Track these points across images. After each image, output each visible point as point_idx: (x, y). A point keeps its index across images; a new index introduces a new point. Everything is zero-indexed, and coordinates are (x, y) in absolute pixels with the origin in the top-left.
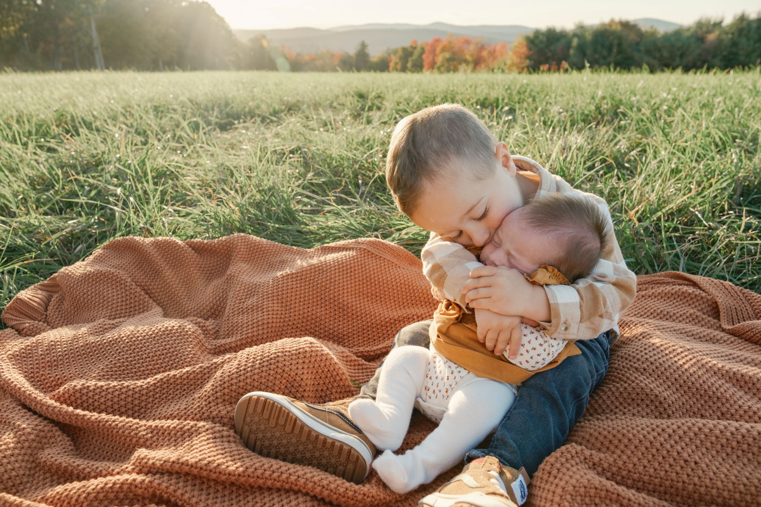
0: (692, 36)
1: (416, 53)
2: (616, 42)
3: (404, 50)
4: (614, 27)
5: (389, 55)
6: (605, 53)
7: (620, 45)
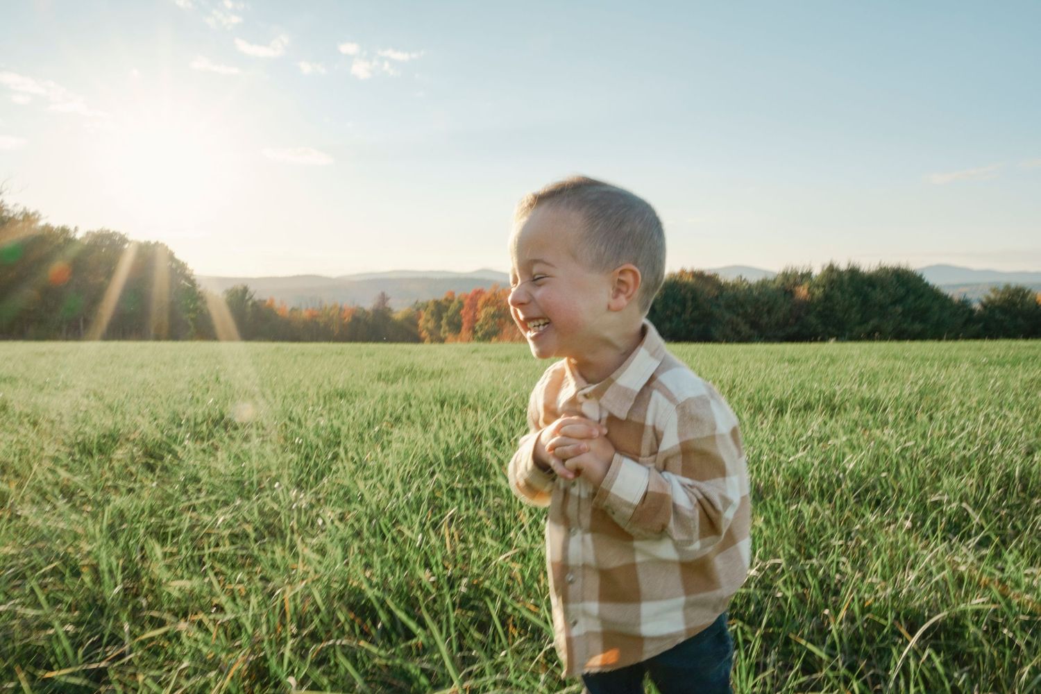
0: (778, 289)
1: (453, 307)
2: (689, 295)
3: (437, 304)
4: (685, 279)
5: (418, 309)
6: (678, 308)
7: (694, 299)
